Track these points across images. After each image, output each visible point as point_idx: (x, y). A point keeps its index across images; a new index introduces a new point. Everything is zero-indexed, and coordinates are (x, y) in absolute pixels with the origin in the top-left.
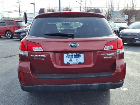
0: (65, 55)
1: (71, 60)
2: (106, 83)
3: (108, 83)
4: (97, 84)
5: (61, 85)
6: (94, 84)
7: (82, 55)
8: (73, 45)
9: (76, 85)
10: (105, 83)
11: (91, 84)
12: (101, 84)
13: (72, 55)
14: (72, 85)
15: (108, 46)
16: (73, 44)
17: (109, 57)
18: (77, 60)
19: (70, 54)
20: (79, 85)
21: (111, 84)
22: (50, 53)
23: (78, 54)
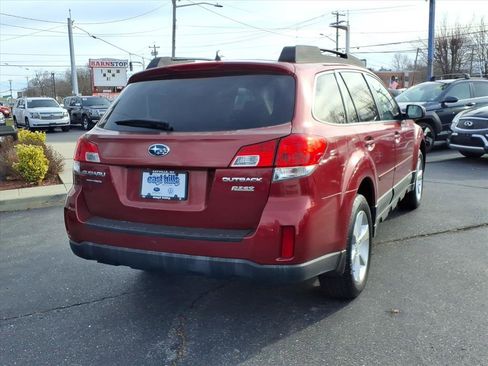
0: (146, 175)
1: (157, 190)
2: (233, 261)
3: (237, 261)
4: (208, 259)
5: (127, 249)
6: (199, 258)
7: (182, 177)
8: (155, 149)
9: (157, 253)
10: (229, 260)
11: (193, 257)
12: (216, 259)
13: (159, 175)
14: (149, 252)
15: (247, 157)
16: (158, 147)
17: (246, 189)
18: (170, 191)
19: (156, 174)
20: (164, 254)
21: (244, 265)
22: (111, 167)
23: (172, 173)
